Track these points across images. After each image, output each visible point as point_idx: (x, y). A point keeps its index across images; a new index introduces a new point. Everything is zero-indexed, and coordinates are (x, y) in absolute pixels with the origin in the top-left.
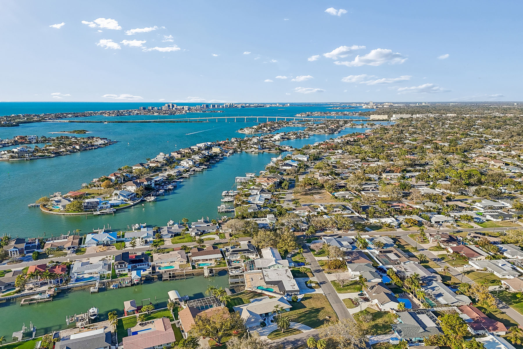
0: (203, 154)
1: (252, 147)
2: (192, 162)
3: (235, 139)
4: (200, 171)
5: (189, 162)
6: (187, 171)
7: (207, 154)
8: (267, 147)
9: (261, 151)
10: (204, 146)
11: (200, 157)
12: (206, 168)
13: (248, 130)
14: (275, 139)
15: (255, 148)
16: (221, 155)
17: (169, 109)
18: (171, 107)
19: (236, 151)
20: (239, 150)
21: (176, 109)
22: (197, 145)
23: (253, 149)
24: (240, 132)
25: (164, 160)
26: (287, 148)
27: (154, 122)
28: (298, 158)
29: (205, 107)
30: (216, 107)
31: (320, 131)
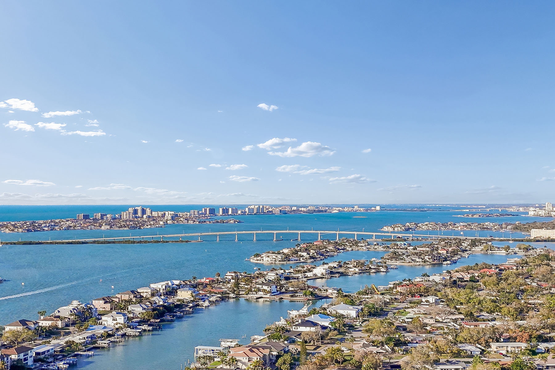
0: (151, 304)
1: (259, 290)
2: (123, 318)
3: (233, 274)
4: (135, 336)
5: (118, 318)
6: (109, 336)
7: (161, 303)
8: (291, 289)
9: (277, 298)
10: (164, 287)
11: (144, 309)
12: (149, 331)
13: (268, 257)
14: (315, 275)
15: (264, 291)
16: (191, 305)
17: (136, 217)
18: (139, 214)
19: (226, 297)
20: (232, 295)
21: (149, 217)
22: (152, 286)
23: (261, 294)
24: (254, 261)
25: (71, 315)
26: (330, 291)
27: (94, 242)
28: (338, 311)
29: (208, 213)
30: (230, 213)
31: (413, 260)
